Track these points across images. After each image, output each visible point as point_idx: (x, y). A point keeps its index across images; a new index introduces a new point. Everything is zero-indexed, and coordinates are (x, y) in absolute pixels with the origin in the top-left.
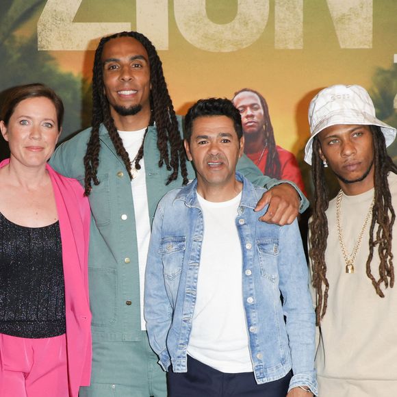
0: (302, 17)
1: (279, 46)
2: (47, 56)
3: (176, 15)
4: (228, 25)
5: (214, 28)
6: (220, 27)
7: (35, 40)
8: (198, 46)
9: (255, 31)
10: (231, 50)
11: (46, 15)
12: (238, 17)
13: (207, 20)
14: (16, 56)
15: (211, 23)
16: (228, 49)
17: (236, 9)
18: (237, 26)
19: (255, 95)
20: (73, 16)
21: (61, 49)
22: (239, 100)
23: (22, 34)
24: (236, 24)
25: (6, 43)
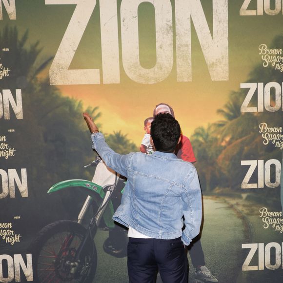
0: (191, 64)
1: (179, 80)
2: (55, 88)
3: (124, 65)
4: (152, 69)
5: (144, 71)
6: (147, 70)
7: (48, 80)
8: (136, 81)
9: (166, 72)
10: (153, 83)
11: (53, 66)
12: (157, 65)
13: (140, 67)
14: (38, 88)
15: (143, 68)
16: (152, 82)
17: (156, 61)
18: (156, 70)
19: (167, 107)
20: (68, 66)
21: (63, 84)
22: (159, 109)
23: (41, 76)
24: (156, 68)
25: (33, 82)
